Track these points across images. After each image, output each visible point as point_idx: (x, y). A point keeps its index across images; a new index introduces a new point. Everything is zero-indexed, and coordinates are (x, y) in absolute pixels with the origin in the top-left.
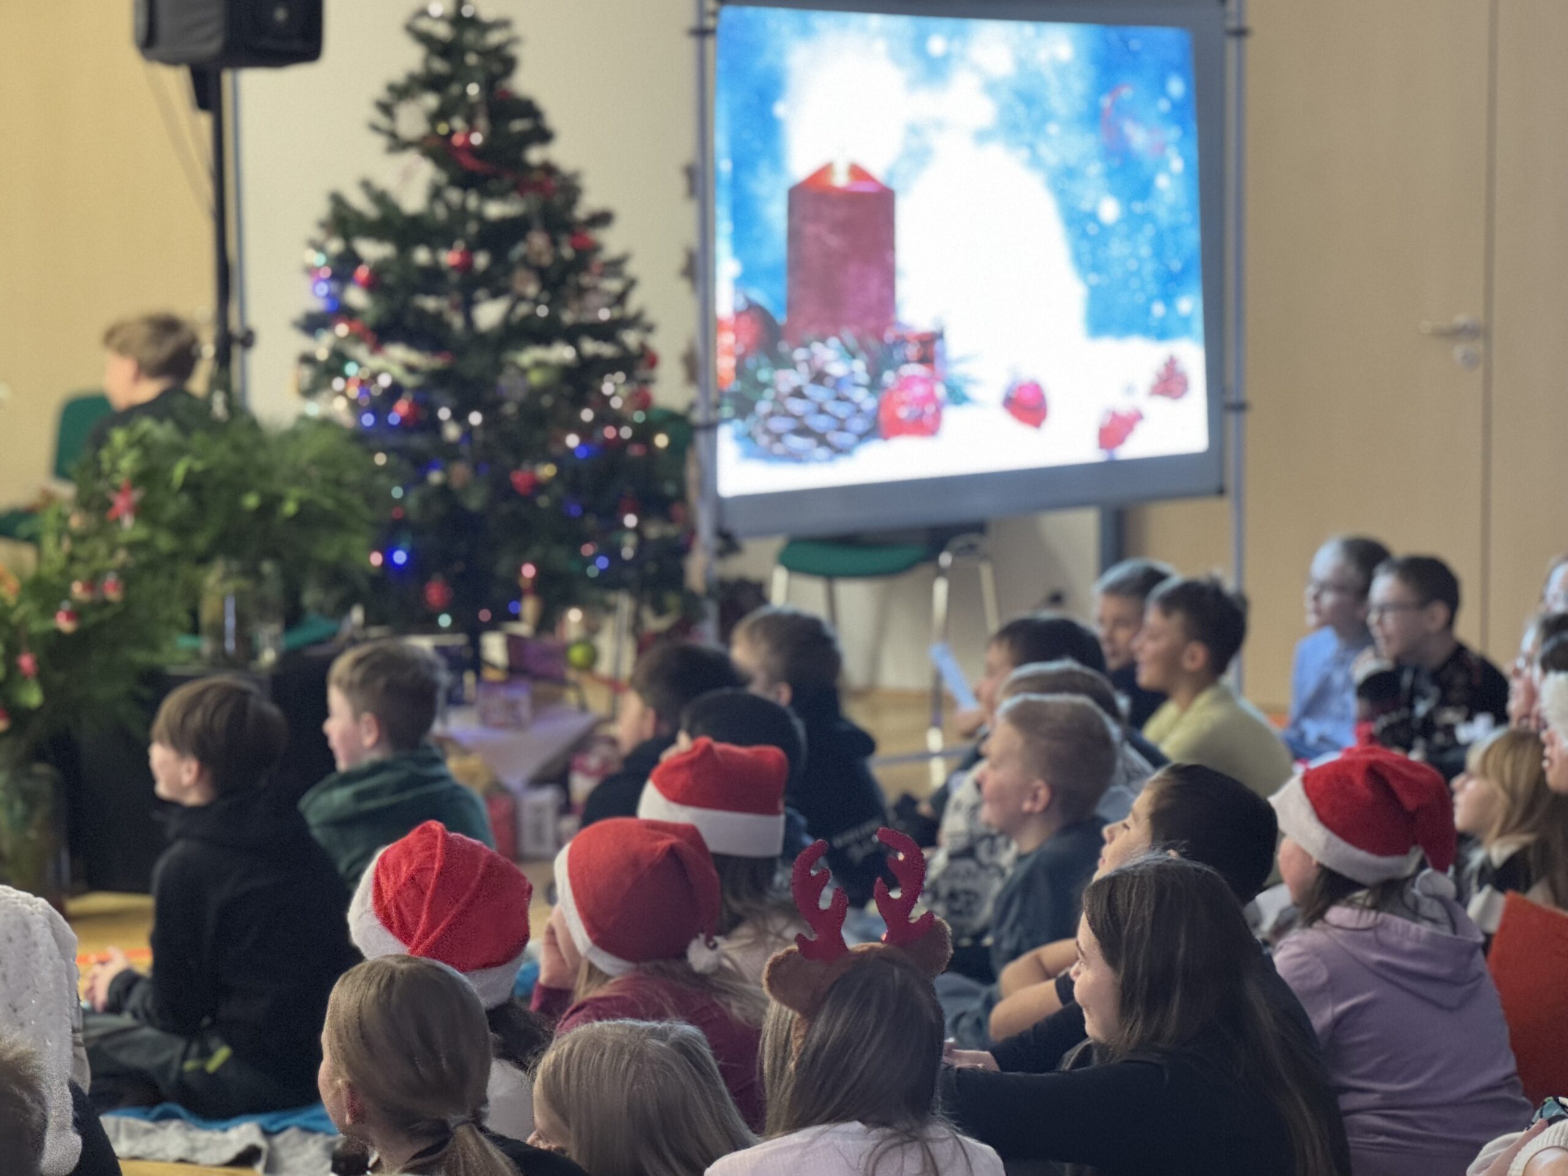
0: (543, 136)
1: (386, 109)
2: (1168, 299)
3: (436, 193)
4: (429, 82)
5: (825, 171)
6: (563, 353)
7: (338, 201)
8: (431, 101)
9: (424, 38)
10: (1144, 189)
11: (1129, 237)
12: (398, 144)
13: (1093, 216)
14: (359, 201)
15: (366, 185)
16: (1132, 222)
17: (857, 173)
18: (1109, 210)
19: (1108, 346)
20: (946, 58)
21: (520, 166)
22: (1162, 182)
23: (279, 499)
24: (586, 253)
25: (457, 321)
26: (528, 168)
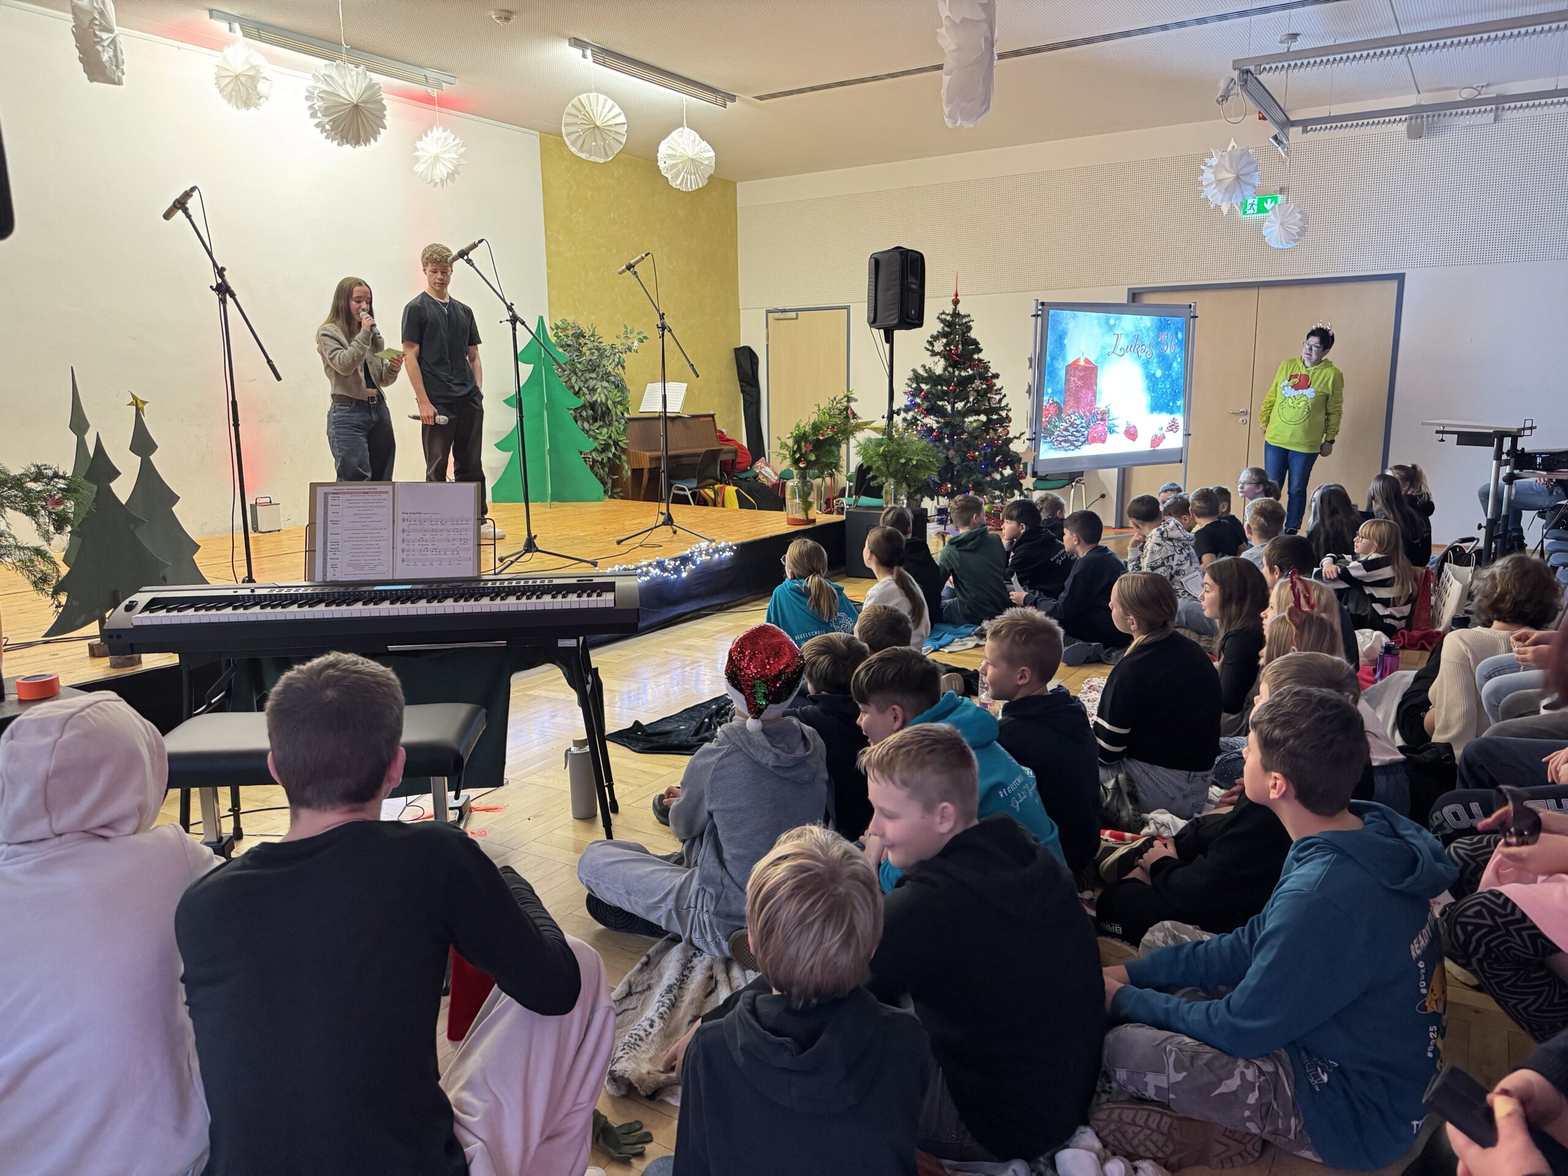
0: (980, 351)
1: (931, 343)
2: (1174, 401)
3: (945, 369)
4: (944, 335)
5: (1077, 360)
6: (983, 418)
7: (914, 371)
8: (945, 340)
9: (943, 321)
10: (1169, 367)
11: (1163, 382)
12: (934, 354)
13: (1154, 375)
14: (921, 371)
15: (924, 366)
16: (1166, 377)
17: (1087, 361)
18: (1159, 373)
19: (1155, 415)
20: (1114, 325)
21: (972, 359)
22: (1175, 365)
23: (911, 460)
24: (991, 387)
25: (949, 408)
26: (975, 360)
